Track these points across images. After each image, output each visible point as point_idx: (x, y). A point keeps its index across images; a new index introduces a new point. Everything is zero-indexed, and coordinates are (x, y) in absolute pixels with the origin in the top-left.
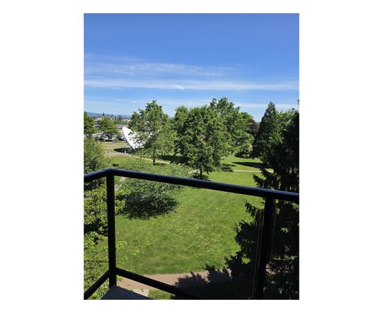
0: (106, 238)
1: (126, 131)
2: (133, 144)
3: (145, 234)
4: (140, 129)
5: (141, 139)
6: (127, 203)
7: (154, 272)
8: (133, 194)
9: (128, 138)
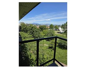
0: (54, 51)
1: (60, 28)
2: (61, 31)
3: (62, 53)
4: (64, 28)
5: (64, 30)
6: (59, 45)
7: (63, 63)
8: (60, 43)
9: (60, 30)
